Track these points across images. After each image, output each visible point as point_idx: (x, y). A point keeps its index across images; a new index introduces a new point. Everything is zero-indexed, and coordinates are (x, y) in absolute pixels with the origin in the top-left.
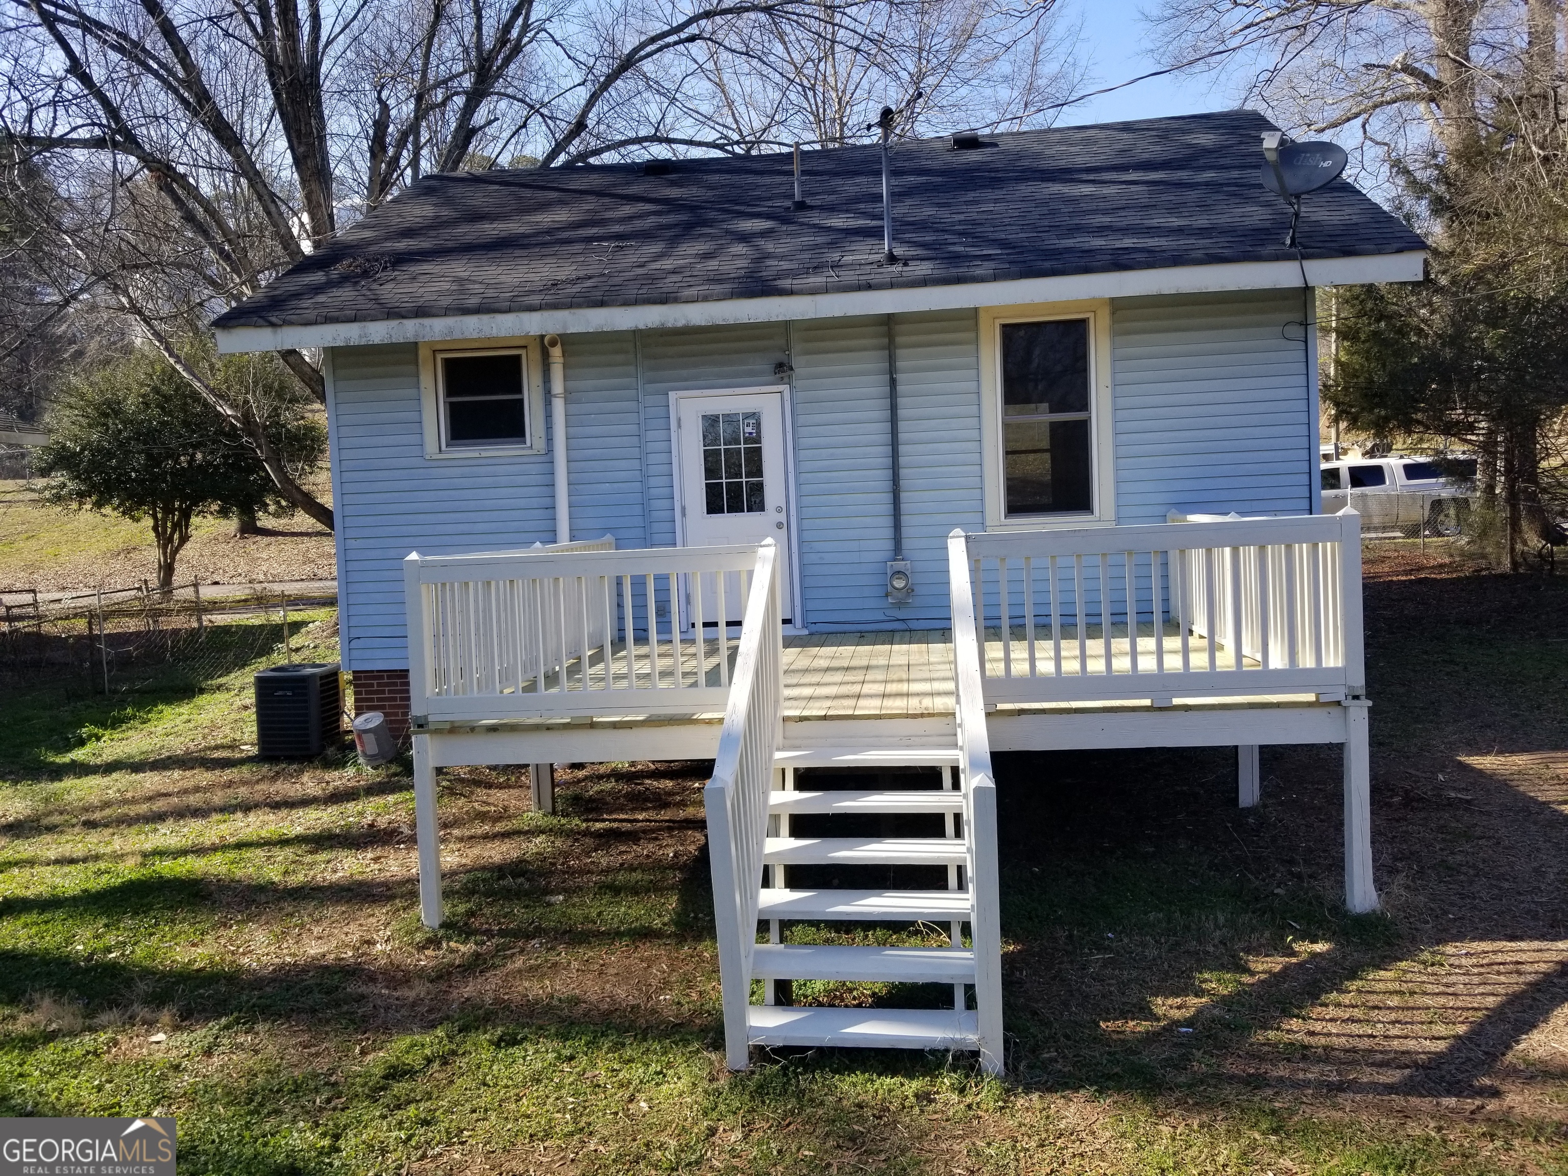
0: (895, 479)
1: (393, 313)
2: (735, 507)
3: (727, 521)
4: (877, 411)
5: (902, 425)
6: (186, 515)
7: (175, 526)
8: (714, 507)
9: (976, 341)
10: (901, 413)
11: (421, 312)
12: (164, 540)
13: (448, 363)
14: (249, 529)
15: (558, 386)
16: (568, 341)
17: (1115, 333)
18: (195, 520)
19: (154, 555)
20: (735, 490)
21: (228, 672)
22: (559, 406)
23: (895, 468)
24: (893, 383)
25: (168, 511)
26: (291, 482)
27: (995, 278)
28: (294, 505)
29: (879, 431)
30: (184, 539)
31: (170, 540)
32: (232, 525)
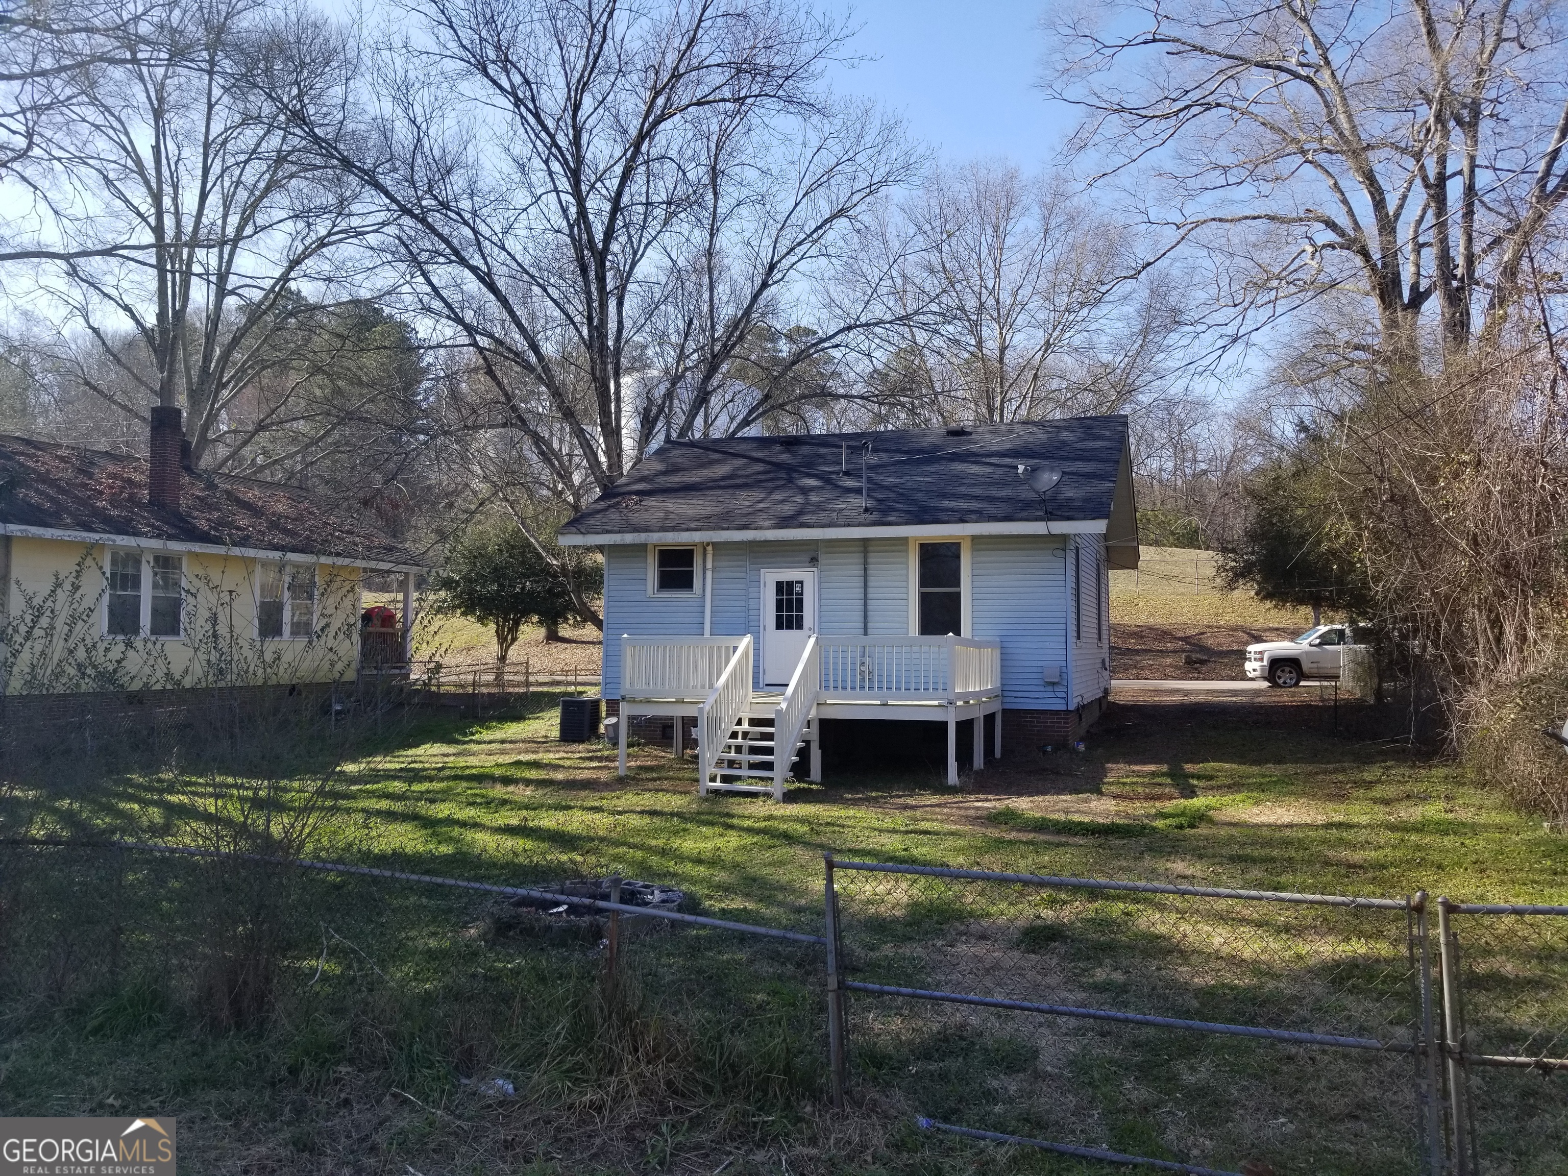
0: (866, 617)
1: (637, 529)
2: (789, 627)
3: (785, 633)
4: (859, 582)
5: (870, 590)
6: (517, 624)
7: (510, 630)
8: (779, 626)
9: (907, 551)
10: (870, 584)
11: (647, 529)
12: (502, 639)
13: (661, 552)
14: (553, 637)
15: (709, 565)
16: (715, 545)
17: (973, 550)
18: (522, 628)
19: (494, 648)
20: (790, 618)
21: (542, 711)
22: (709, 574)
23: (866, 611)
24: (865, 569)
25: (506, 620)
26: (585, 604)
27: (906, 524)
28: (585, 620)
29: (858, 592)
30: (514, 640)
31: (505, 639)
32: (542, 632)
